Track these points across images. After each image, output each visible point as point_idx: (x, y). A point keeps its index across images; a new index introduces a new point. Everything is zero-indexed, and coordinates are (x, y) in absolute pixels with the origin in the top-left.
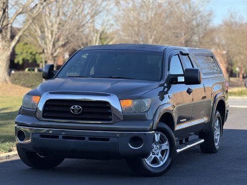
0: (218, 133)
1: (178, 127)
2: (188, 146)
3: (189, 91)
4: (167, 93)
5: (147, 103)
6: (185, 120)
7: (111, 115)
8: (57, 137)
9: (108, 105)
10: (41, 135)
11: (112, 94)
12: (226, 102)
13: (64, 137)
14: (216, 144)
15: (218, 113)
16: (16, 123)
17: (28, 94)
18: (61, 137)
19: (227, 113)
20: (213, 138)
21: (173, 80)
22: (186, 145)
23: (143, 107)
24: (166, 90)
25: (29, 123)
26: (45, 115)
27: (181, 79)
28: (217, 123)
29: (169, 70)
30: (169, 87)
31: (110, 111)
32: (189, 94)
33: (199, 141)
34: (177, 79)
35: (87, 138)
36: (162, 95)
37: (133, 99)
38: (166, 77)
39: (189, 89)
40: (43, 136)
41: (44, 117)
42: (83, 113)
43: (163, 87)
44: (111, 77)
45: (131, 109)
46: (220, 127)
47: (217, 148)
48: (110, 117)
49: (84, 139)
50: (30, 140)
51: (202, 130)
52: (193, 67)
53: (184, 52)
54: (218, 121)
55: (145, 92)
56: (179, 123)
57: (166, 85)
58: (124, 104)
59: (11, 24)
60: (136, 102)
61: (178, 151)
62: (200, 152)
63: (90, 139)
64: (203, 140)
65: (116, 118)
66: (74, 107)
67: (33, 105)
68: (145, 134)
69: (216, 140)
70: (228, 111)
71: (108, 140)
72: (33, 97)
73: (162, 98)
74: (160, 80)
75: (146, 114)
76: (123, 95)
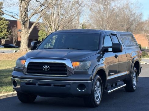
0: (135, 80)
1: (109, 78)
2: (116, 89)
3: (116, 57)
4: (102, 57)
5: (88, 64)
6: (114, 73)
7: (67, 71)
8: (35, 84)
9: (65, 65)
10: (26, 83)
11: (67, 59)
12: (140, 62)
13: (39, 85)
14: (134, 87)
15: (135, 69)
16: (12, 76)
17: (19, 59)
18: (37, 84)
19: (141, 69)
20: (132, 83)
21: (106, 50)
22: (114, 88)
23: (86, 67)
24: (101, 55)
25: (19, 76)
26: (28, 71)
27: (110, 49)
28: (135, 75)
29: (103, 44)
30: (103, 54)
31: (66, 69)
32: (116, 58)
33: (123, 85)
34: (108, 50)
35: (52, 85)
36: (99, 59)
37: (80, 61)
38: (101, 48)
39: (116, 55)
40: (27, 84)
41: (27, 72)
42: (50, 70)
43: (100, 54)
44: (69, 49)
45: (79, 68)
46: (137, 76)
47: (135, 89)
48: (66, 72)
49: (50, 85)
50: (20, 86)
51: (125, 79)
52: (119, 42)
53: (113, 34)
54: (135, 73)
55: (88, 57)
56: (109, 75)
57: (101, 53)
58: (75, 65)
59: (29, 20)
60: (82, 64)
61: (109, 91)
62: (124, 91)
63: (55, 85)
64: (125, 85)
65: (70, 73)
66: (45, 67)
67: (22, 65)
68: (87, 82)
69: (134, 84)
70: (141, 67)
71: (65, 86)
72: (22, 61)
73: (99, 61)
74: (98, 50)
75: (88, 70)
76: (74, 59)
